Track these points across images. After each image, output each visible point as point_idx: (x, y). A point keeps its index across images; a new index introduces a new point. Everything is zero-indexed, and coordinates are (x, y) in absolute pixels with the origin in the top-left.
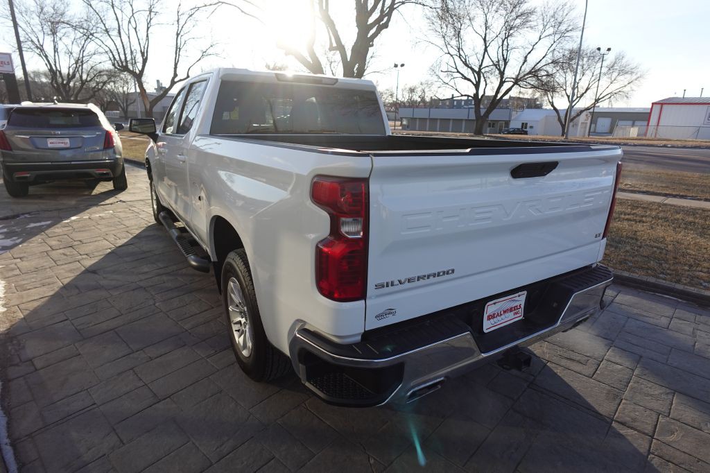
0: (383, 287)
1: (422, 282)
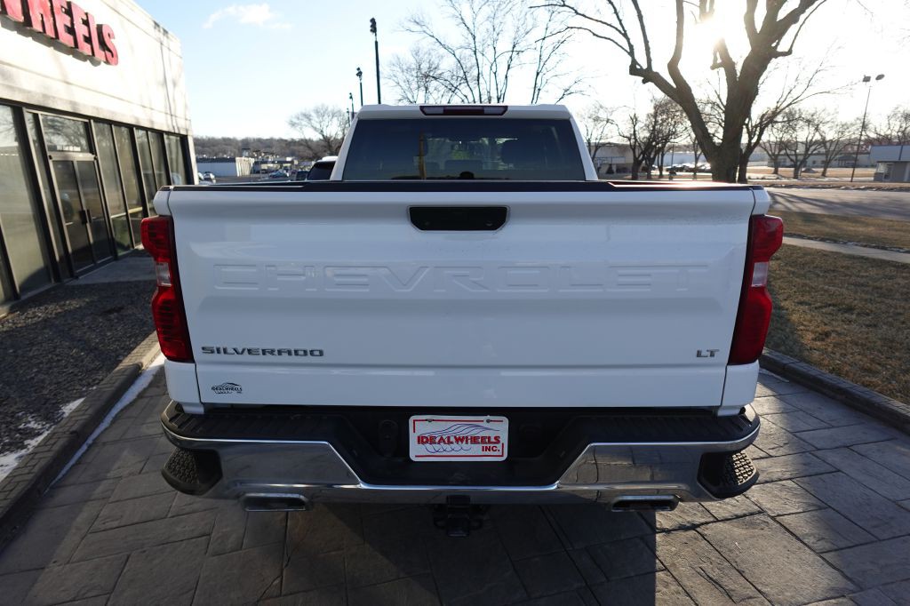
0: (212, 352)
1: (269, 358)
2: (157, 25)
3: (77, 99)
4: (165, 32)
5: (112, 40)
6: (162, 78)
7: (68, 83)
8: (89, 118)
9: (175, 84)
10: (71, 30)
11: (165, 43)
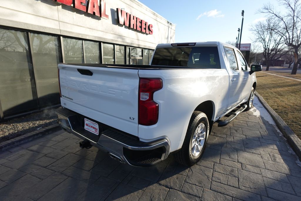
2: (168, 22)
3: (140, 44)
4: (171, 24)
5: (152, 28)
6: (167, 36)
7: (138, 40)
8: (143, 48)
9: (171, 38)
10: (141, 27)
11: (170, 27)
